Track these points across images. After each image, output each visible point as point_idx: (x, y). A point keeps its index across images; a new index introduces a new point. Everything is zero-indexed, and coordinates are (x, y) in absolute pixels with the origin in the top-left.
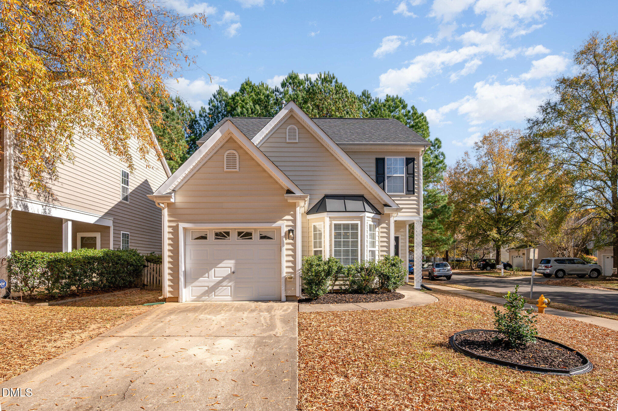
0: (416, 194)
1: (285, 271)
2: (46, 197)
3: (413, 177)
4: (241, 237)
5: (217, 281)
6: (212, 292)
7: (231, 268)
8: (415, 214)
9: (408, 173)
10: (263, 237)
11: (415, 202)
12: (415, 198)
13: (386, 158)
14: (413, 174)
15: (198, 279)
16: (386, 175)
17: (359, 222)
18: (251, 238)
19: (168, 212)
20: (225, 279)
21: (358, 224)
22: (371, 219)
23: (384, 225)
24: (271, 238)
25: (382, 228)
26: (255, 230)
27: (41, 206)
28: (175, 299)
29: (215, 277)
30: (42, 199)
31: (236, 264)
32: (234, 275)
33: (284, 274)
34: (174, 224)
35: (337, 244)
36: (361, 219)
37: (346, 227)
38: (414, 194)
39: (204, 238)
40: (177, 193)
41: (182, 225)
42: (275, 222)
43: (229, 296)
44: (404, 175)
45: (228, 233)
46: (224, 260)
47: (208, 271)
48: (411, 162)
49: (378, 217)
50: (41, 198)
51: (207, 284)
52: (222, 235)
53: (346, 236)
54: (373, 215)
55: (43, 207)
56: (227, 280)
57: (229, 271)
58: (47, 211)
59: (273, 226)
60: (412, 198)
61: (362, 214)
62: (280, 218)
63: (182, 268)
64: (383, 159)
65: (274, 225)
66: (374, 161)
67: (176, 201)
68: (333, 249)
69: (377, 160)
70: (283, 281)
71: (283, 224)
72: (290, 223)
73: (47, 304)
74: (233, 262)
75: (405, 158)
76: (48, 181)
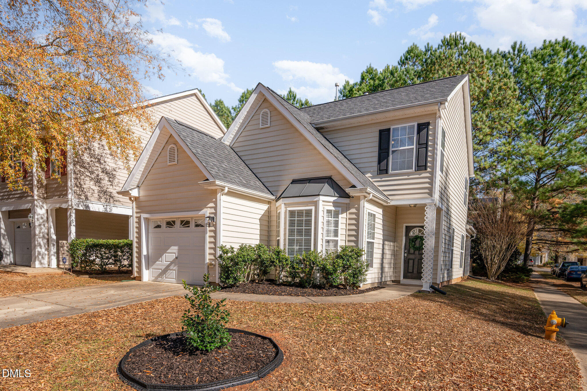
0: (429, 170)
1: (208, 258)
2: (107, 199)
3: (427, 148)
4: (183, 225)
5: (167, 265)
6: (163, 275)
7: (175, 253)
8: (427, 195)
9: (419, 143)
10: (197, 226)
11: (427, 180)
12: (428, 175)
13: (392, 128)
14: (427, 144)
15: (155, 262)
16: (391, 149)
17: (313, 208)
18: (189, 226)
19: (136, 204)
20: (172, 263)
21: (311, 210)
22: (331, 204)
23: (353, 210)
24: (202, 226)
25: (350, 213)
26: (192, 218)
27: (102, 206)
28: (139, 278)
29: (165, 261)
30: (103, 200)
31: (179, 250)
32: (177, 260)
33: (207, 261)
34: (138, 215)
35: (291, 232)
36: (316, 204)
37: (300, 213)
38: (426, 169)
39: (159, 226)
40: (141, 188)
41: (144, 216)
42: (201, 210)
43: (174, 279)
44: (414, 147)
45: (174, 222)
46: (171, 246)
47: (161, 256)
48: (424, 128)
49: (346, 201)
50: (101, 200)
51: (160, 267)
52: (170, 224)
53: (300, 223)
54: (336, 198)
55: (104, 206)
56: (173, 265)
57: (174, 256)
58: (108, 210)
59: (199, 214)
60: (424, 175)
61: (316, 199)
62: (205, 206)
63: (144, 252)
64: (388, 130)
65: (201, 213)
66: (377, 134)
67: (140, 195)
68: (287, 237)
69: (381, 132)
70: (206, 267)
71: (207, 211)
72: (213, 211)
73: (88, 276)
74: (176, 248)
75: (416, 124)
76: (108, 187)
